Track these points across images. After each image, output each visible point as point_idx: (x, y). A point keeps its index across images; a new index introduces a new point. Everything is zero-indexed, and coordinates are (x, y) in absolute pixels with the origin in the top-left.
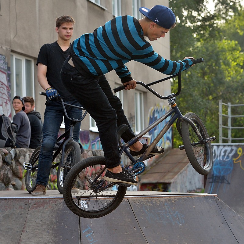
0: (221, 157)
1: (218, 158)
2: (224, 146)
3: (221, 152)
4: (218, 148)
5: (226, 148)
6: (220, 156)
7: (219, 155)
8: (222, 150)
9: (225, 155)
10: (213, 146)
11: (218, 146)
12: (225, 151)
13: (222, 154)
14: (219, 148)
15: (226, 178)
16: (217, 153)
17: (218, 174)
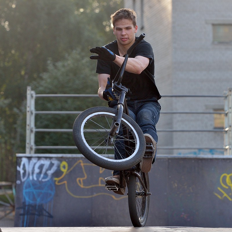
0: (35, 176)
1: (31, 177)
2: (39, 158)
3: (34, 168)
4: (29, 162)
5: (42, 162)
6: (33, 173)
7: (31, 172)
8: (35, 164)
9: (40, 173)
10: (21, 157)
11: (30, 158)
12: (41, 167)
13: (37, 170)
14: (31, 162)
15: (45, 208)
16: (29, 169)
17: (31, 202)
